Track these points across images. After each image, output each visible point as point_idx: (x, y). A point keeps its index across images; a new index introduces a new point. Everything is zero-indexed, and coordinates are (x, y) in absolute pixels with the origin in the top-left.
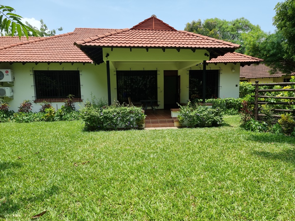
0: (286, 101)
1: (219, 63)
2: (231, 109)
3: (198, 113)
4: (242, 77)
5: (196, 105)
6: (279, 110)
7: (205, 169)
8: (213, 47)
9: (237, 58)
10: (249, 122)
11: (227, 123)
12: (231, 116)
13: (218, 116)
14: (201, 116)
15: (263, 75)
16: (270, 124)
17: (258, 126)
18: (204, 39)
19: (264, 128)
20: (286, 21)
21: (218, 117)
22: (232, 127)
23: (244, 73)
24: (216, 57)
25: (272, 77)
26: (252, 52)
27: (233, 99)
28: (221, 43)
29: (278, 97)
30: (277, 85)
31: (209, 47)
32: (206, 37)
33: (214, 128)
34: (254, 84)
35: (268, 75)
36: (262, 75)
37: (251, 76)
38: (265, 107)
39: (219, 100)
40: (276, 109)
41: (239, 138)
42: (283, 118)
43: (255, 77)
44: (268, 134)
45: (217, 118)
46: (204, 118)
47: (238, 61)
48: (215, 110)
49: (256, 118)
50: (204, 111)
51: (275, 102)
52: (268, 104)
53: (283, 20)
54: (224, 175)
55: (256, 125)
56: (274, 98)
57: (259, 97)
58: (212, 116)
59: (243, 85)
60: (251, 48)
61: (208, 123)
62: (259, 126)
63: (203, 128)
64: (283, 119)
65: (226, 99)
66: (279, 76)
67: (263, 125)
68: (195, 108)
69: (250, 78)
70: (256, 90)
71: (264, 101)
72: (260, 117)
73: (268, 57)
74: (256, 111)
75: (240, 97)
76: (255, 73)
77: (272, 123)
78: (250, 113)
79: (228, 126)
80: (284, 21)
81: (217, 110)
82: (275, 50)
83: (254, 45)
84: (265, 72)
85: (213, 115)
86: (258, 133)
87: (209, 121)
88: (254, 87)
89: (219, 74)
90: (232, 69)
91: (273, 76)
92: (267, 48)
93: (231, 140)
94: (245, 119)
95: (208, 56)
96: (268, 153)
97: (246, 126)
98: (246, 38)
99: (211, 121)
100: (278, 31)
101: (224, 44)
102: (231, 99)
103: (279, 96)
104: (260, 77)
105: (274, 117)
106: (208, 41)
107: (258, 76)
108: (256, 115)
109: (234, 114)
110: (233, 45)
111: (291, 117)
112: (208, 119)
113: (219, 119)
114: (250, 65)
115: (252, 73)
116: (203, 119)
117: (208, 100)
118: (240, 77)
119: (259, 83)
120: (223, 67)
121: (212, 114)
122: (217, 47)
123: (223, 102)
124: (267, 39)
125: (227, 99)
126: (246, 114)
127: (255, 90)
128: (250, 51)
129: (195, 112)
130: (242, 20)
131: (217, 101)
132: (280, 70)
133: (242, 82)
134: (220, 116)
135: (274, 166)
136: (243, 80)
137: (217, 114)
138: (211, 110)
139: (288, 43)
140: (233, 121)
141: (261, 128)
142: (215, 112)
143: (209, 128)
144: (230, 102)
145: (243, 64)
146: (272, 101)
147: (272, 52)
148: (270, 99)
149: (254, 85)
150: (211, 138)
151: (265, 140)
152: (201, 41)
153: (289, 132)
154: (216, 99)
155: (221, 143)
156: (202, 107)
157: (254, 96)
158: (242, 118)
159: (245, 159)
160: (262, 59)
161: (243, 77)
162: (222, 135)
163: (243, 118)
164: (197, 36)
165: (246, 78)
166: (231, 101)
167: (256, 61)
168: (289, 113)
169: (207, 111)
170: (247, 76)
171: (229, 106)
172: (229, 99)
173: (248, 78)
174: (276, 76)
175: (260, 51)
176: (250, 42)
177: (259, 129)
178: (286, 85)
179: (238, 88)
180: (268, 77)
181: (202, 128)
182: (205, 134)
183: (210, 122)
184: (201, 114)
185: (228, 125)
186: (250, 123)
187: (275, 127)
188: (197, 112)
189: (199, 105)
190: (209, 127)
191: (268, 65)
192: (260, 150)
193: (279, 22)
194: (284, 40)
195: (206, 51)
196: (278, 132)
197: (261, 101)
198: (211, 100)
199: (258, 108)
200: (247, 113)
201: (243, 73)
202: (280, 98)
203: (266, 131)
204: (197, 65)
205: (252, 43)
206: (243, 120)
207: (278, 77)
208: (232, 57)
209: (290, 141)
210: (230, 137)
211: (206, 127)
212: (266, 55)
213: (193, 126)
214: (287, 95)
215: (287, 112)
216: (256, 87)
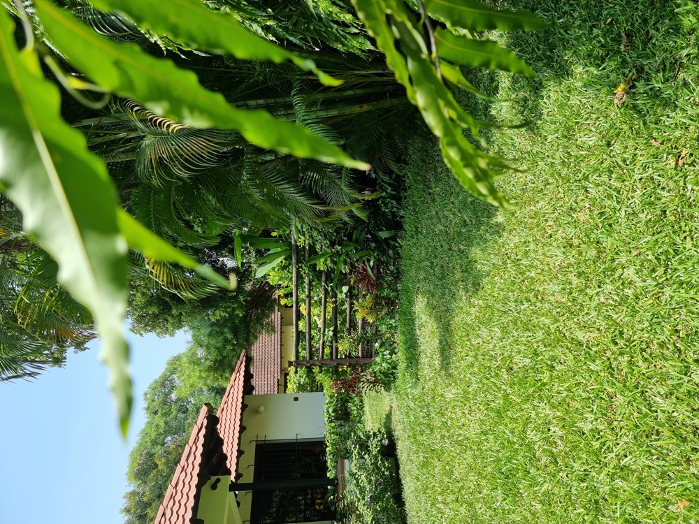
0: (330, 309)
1: (239, 444)
2: (350, 408)
3: (364, 499)
4: (278, 385)
5: (344, 505)
6: (348, 321)
7: (512, 493)
8: (197, 470)
9: (234, 404)
10: (378, 374)
11: (384, 420)
12: (366, 408)
13: (369, 444)
14: (371, 490)
15: (276, 344)
16: (377, 334)
17: (385, 357)
18: (174, 495)
19: (387, 345)
20: (169, 315)
21: (372, 445)
22: (391, 407)
23: (269, 381)
24: (225, 457)
25: (281, 329)
26: (224, 371)
27: (326, 407)
28: (191, 449)
29: (322, 324)
30: (297, 327)
31: (196, 482)
32: (170, 490)
33: (399, 453)
34: (294, 369)
35: (276, 337)
36: (276, 347)
37: (276, 367)
38: (344, 347)
39: (330, 440)
40: (347, 325)
41: (417, 396)
42: (365, 315)
43: (279, 360)
44: (399, 338)
45: (374, 446)
46: (377, 480)
47: (240, 400)
48: (355, 452)
49: (367, 361)
50: (358, 482)
51: (332, 329)
52: (337, 342)
53: (167, 320)
54: (516, 446)
55: (383, 360)
56: (324, 331)
57: (322, 358)
58: (371, 460)
59: (295, 383)
60: (214, 374)
61: (388, 469)
62: (383, 355)
63: (403, 482)
64: (367, 314)
65: (326, 422)
66: (279, 316)
67: (380, 347)
68: (351, 508)
69: (281, 368)
70: (307, 365)
71: (331, 347)
72: (365, 354)
73: (237, 340)
74: (353, 362)
75: (322, 391)
76: (269, 359)
77: (376, 331)
78: (357, 374)
79: (390, 419)
80: (169, 318)
81: (355, 448)
82: (226, 330)
83: (210, 369)
84: (270, 342)
85: (366, 456)
86: (400, 356)
87: (384, 467)
88: (302, 368)
89: (267, 442)
90: (256, 411)
91: (279, 327)
92: (219, 345)
93: (424, 417)
94: (371, 383)
95: (218, 480)
96: (441, 343)
97: (387, 380)
98: (192, 386)
99: (383, 463)
100: (186, 328)
101: (195, 442)
102: (326, 411)
103: (320, 323)
104: (279, 350)
105: (363, 328)
106: (181, 483)
107: (276, 354)
108: (362, 361)
109: (361, 401)
110: (202, 419)
111: (360, 300)
112: (379, 469)
113: (376, 440)
114: (252, 375)
115: (269, 366)
116: (380, 484)
117: (330, 468)
118: (276, 393)
119: (293, 359)
120: (249, 435)
121: (366, 460)
122: (199, 460)
123: (333, 428)
124: (201, 346)
125: (326, 419)
126: (360, 382)
127: (307, 367)
128: (221, 376)
129: (362, 508)
130: (148, 396)
131: (331, 443)
132: (268, 317)
133: (289, 385)
134: (368, 437)
135: (468, 335)
136: (283, 385)
137: (364, 446)
138: (355, 462)
139: (215, 310)
140: (377, 405)
141: (388, 352)
142: (358, 453)
143: (402, 467)
144: (333, 411)
145: (248, 389)
146: (331, 333)
147: (229, 336)
148: (326, 337)
149: (296, 368)
150: (426, 464)
151: (412, 345)
152: (177, 503)
153: (391, 303)
154: (327, 446)
155: (435, 440)
156: (348, 488)
157: (321, 367)
158: (370, 390)
159: (466, 392)
160: (241, 352)
161: (276, 384)
162: (414, 435)
163: (370, 387)
164: (164, 514)
165: (279, 378)
166: (330, 410)
167: (244, 364)
168: (354, 304)
169: (359, 474)
170: (276, 375)
171: (343, 415)
172: (326, 414)
173: (279, 374)
174: (279, 322)
175: (224, 358)
176: (200, 377)
177: (391, 355)
178: (298, 312)
179: (301, 395)
180: (281, 335)
181: (402, 485)
182: (418, 479)
183: (387, 465)
184: (368, 489)
185: (389, 416)
186: (380, 372)
187: (384, 327)
188: (363, 502)
189: (343, 498)
190: (397, 467)
191: (256, 338)
192: (437, 356)
193: (169, 326)
194: (208, 315)
195: (206, 488)
196: (393, 321)
197: (331, 353)
198: (329, 458)
199: (345, 358)
200: (357, 379)
201: (269, 384)
202: (324, 322)
203: (394, 342)
204: (238, 504)
205: (204, 375)
206: (374, 386)
207: (282, 318)
208: (229, 416)
209: (410, 302)
210: (417, 418)
211: (398, 474)
212: (233, 345)
213: (401, 511)
214: (318, 308)
215: (351, 308)
216: (301, 364)
